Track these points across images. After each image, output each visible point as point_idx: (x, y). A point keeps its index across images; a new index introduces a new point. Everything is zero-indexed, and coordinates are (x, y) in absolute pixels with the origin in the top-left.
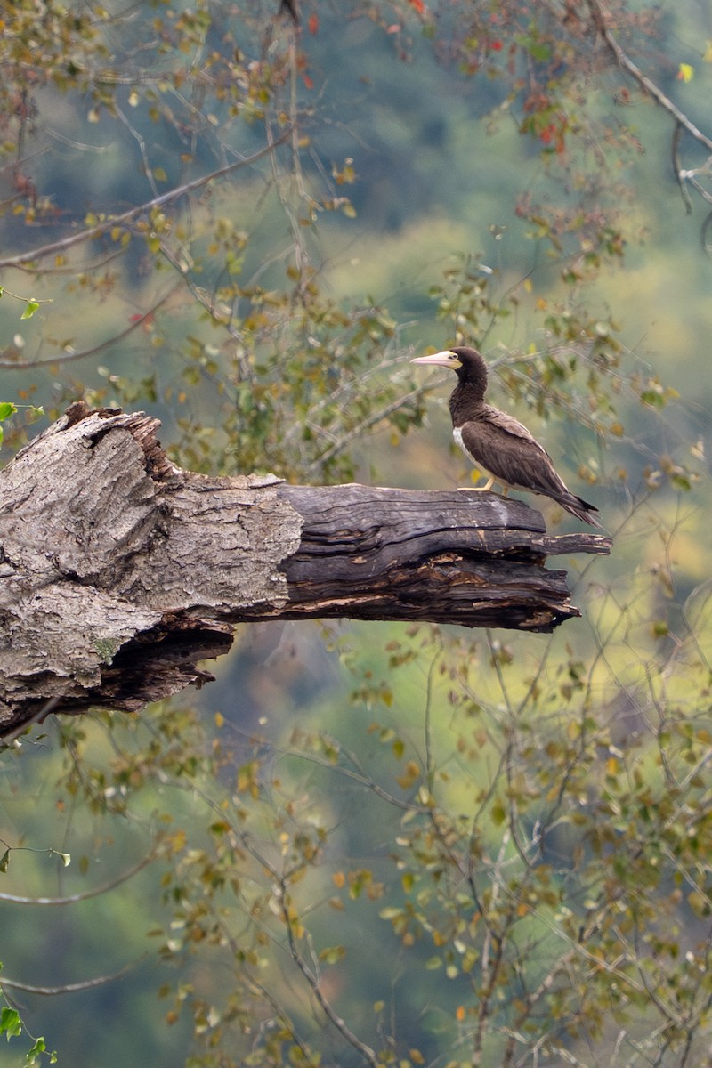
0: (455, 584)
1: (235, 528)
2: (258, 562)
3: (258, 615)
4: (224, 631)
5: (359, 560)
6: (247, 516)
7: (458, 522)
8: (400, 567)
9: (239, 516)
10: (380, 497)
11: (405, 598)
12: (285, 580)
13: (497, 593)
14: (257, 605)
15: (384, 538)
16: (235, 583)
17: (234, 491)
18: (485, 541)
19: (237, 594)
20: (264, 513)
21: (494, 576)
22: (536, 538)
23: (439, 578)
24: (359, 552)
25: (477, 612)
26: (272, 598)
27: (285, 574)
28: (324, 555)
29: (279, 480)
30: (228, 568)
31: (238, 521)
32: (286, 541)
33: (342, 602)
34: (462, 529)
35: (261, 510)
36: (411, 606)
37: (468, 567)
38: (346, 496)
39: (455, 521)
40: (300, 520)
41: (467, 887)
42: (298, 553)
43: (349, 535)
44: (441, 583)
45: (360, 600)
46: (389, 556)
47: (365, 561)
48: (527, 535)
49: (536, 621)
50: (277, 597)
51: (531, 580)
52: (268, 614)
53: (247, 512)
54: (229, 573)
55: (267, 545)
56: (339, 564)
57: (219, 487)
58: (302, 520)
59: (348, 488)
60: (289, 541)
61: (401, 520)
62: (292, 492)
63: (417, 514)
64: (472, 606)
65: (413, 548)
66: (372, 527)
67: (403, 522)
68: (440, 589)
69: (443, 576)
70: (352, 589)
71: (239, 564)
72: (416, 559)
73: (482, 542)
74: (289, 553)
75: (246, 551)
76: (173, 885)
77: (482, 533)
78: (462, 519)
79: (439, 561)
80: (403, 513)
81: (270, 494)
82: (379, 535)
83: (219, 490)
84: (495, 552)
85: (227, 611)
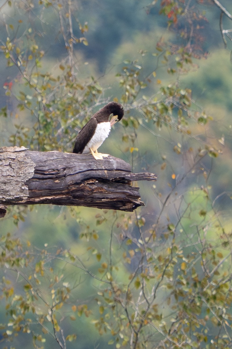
0: (95, 191)
1: (8, 168)
2: (17, 181)
3: (16, 202)
4: (2, 208)
5: (57, 181)
6: (13, 163)
7: (97, 167)
8: (73, 185)
9: (10, 163)
10: (66, 156)
11: (75, 197)
12: (27, 189)
13: (112, 196)
14: (16, 198)
15: (67, 173)
16: (7, 189)
17: (8, 153)
18: (107, 175)
19: (8, 194)
20: (20, 162)
21: (110, 189)
22: (127, 174)
23: (88, 189)
24: (57, 178)
25: (103, 203)
26: (22, 196)
27: (27, 186)
28: (43, 179)
29: (26, 149)
30: (5, 183)
31: (9, 164)
32: (28, 173)
33: (50, 198)
34: (98, 170)
35: (18, 160)
36: (77, 200)
37: (100, 185)
38: (52, 156)
39: (95, 167)
40: (34, 165)
41: (125, 312)
42: (33, 178)
43: (53, 171)
44: (89, 191)
45: (57, 197)
46: (69, 180)
47: (59, 182)
48: (124, 173)
49: (127, 207)
50: (24, 195)
51: (125, 191)
52: (20, 202)
53: (13, 161)
54: (5, 185)
55: (21, 175)
56: (49, 183)
57: (2, 151)
58: (35, 165)
59: (53, 152)
60: (29, 173)
61: (74, 166)
62: (31, 154)
63: (80, 163)
64: (101, 201)
65: (79, 177)
66: (62, 168)
67: (75, 166)
68: (89, 193)
69: (90, 188)
70: (54, 193)
71: (9, 182)
72: (79, 181)
73: (106, 175)
74: (29, 178)
75: (12, 176)
76: (10, 309)
77: (106, 171)
78: (98, 166)
79: (89, 182)
80: (75, 163)
81: (22, 154)
82: (65, 171)
83: (2, 152)
84: (111, 179)
85: (4, 200)
